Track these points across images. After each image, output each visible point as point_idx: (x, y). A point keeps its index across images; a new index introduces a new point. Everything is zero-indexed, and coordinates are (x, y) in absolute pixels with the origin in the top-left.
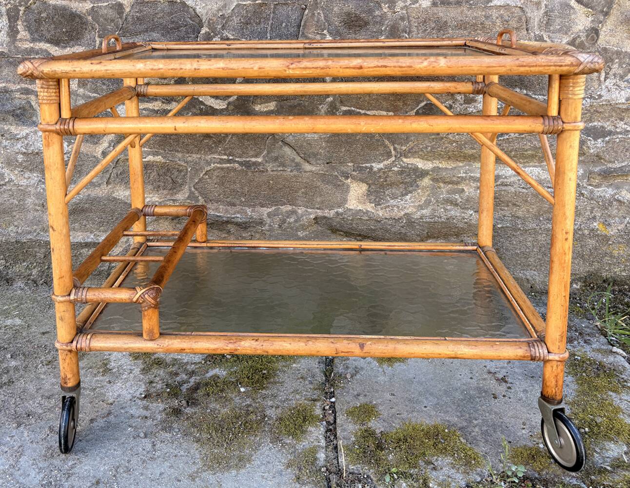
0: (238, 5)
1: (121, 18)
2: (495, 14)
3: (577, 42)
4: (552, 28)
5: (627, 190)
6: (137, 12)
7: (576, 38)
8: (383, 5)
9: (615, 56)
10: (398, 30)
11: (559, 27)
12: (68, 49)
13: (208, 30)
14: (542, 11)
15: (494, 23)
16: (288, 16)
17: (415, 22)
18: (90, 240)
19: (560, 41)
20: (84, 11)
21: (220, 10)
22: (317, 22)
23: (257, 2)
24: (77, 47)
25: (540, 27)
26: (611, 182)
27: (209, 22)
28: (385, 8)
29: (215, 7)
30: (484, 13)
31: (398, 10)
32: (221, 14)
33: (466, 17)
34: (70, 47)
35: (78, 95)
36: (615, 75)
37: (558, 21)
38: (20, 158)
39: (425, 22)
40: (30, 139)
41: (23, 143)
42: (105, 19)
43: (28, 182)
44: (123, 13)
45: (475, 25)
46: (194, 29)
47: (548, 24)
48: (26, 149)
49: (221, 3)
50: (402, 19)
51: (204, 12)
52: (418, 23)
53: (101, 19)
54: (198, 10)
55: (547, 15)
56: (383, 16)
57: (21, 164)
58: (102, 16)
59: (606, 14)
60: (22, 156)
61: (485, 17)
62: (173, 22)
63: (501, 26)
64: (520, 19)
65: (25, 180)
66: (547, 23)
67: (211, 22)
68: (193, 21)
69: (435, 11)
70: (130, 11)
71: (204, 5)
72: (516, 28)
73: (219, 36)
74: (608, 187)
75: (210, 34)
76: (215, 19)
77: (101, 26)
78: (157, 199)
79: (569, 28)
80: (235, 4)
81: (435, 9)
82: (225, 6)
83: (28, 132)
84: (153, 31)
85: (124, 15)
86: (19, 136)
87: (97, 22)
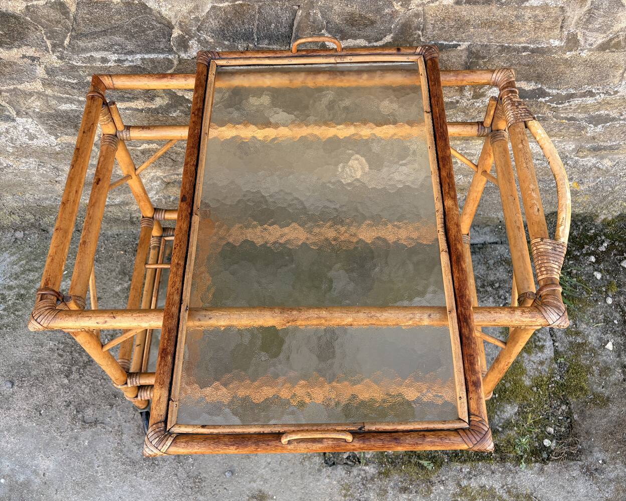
0: (213, 8)
1: (68, 18)
2: (528, 14)
3: (613, 42)
4: (590, 26)
5: (610, 160)
6: (87, 14)
7: (613, 39)
8: (394, 3)
10: (410, 28)
11: (598, 26)
12: (15, 50)
13: (181, 33)
14: (585, 9)
15: (524, 24)
16: (277, 16)
17: (432, 20)
19: (595, 40)
20: (18, 12)
21: (191, 12)
22: (313, 22)
23: (237, 3)
24: (25, 48)
25: (577, 24)
26: (598, 153)
27: (180, 24)
28: (397, 6)
29: (185, 9)
30: (515, 13)
31: (413, 7)
32: (193, 16)
33: (493, 16)
34: (15, 47)
37: (600, 20)
38: (10, 150)
39: (444, 20)
40: (12, 133)
41: (6, 137)
42: (48, 21)
43: (27, 167)
44: (68, 13)
45: (500, 24)
46: (164, 32)
47: (588, 21)
48: (13, 144)
49: (191, 5)
50: (417, 15)
51: (172, 14)
52: (435, 21)
53: (43, 20)
54: (164, 12)
55: (589, 13)
56: (394, 14)
57: (13, 154)
58: (42, 17)
60: (11, 148)
61: (515, 16)
62: (136, 26)
63: (532, 26)
64: (557, 19)
65: (24, 164)
66: (587, 20)
67: (183, 24)
68: (160, 23)
69: (458, 10)
70: (77, 10)
71: (170, 6)
72: (549, 28)
73: (196, 38)
74: (593, 158)
75: (184, 37)
76: (187, 21)
77: (47, 28)
78: (161, 174)
79: (609, 27)
80: (209, 6)
81: (458, 7)
82: (197, 8)
83: (6, 127)
84: (114, 35)
85: (71, 15)
87: (40, 23)
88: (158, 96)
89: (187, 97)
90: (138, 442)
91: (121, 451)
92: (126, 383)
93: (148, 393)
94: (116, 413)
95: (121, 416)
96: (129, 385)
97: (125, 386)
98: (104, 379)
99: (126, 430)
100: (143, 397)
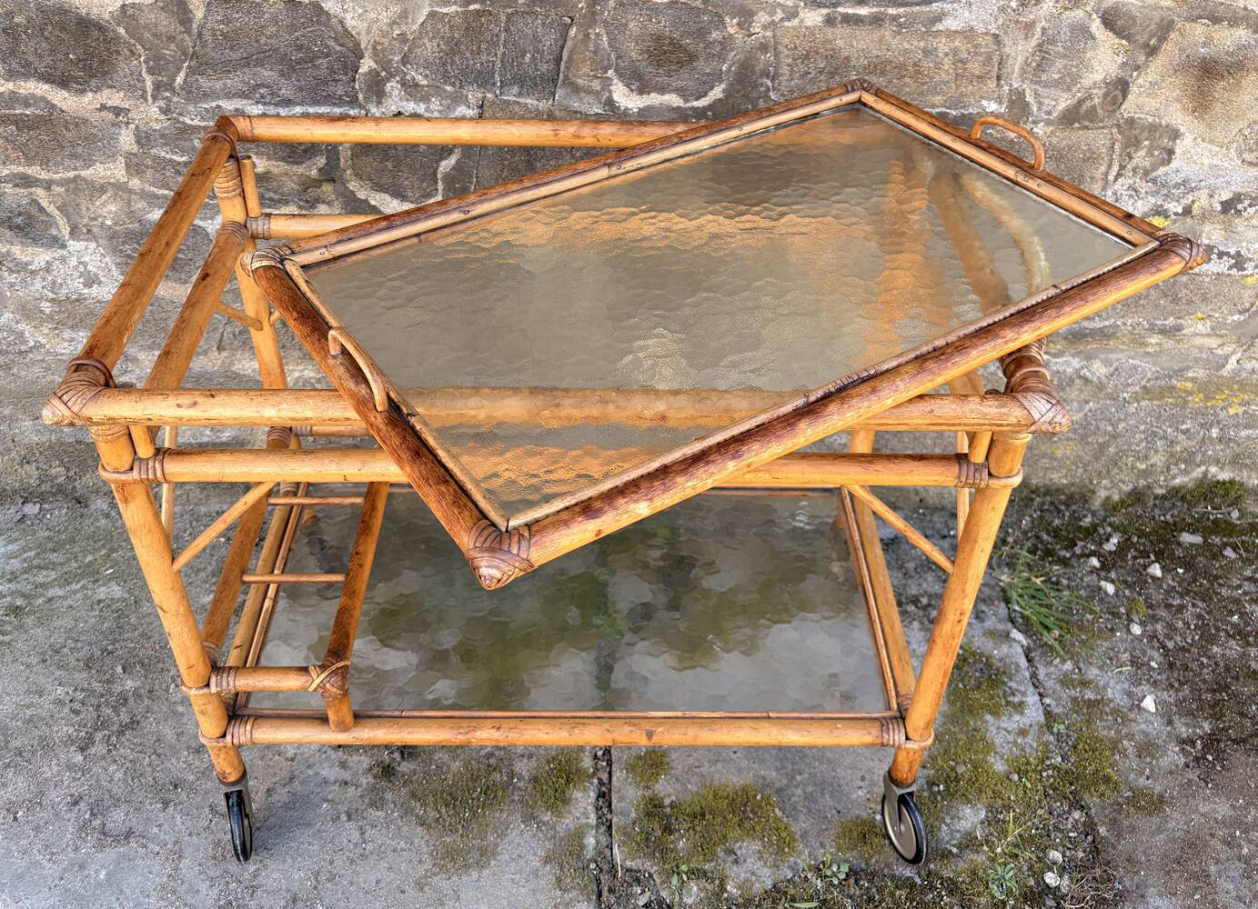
0: (432, 15)
1: (188, 31)
2: (942, 46)
3: (1084, 107)
4: (1044, 77)
5: (1102, 362)
6: (221, 22)
7: (1084, 101)
8: (727, 19)
9: (1145, 134)
10: (753, 72)
11: (1056, 76)
12: (90, 95)
13: (374, 66)
14: (1034, 42)
15: (938, 66)
16: (536, 40)
17: (787, 56)
18: (205, 439)
19: (1053, 103)
20: (107, 17)
21: (395, 23)
22: (595, 53)
23: (472, 7)
24: (107, 92)
25: (1023, 72)
26: (1081, 347)
27: (374, 48)
28: (732, 26)
29: (385, 17)
30: (922, 44)
31: (757, 30)
32: (398, 32)
33: (888, 50)
34: (91, 90)
35: (131, 191)
36: (1135, 170)
37: (1059, 63)
38: (46, 307)
39: (807, 57)
40: (55, 273)
41: (44, 279)
42: (155, 35)
43: (71, 348)
44: (190, 21)
45: (902, 66)
46: (346, 63)
47: (1040, 68)
48: (53, 293)
49: (396, 9)
50: (764, 47)
51: (362, 26)
52: (794, 59)
53: (147, 35)
54: (350, 22)
55: (1040, 51)
56: (726, 43)
57: (50, 317)
58: (146, 27)
59: (1152, 52)
60: (48, 304)
61: (923, 51)
62: (300, 48)
63: (951, 71)
64: (989, 58)
65: (66, 344)
66: (1038, 65)
67: (379, 48)
68: (341, 45)
69: (830, 36)
70: (205, 17)
71: (360, 11)
72: (979, 77)
73: (398, 78)
74: (1073, 356)
75: (378, 74)
76: (386, 41)
77: (150, 49)
78: (312, 375)
79: (1075, 79)
80: (426, 11)
81: (829, 31)
82: (404, 15)
83: (47, 258)
84: (262, 66)
85: (195, 26)
86: (32, 267)
87: (140, 40)
88: (323, 202)
89: (373, 203)
90: (211, 873)
91: (174, 892)
92: (208, 685)
93: (248, 727)
94: (173, 817)
95: (183, 823)
96: (213, 689)
97: (205, 690)
98: (158, 755)
99: (188, 851)
100: (236, 736)
